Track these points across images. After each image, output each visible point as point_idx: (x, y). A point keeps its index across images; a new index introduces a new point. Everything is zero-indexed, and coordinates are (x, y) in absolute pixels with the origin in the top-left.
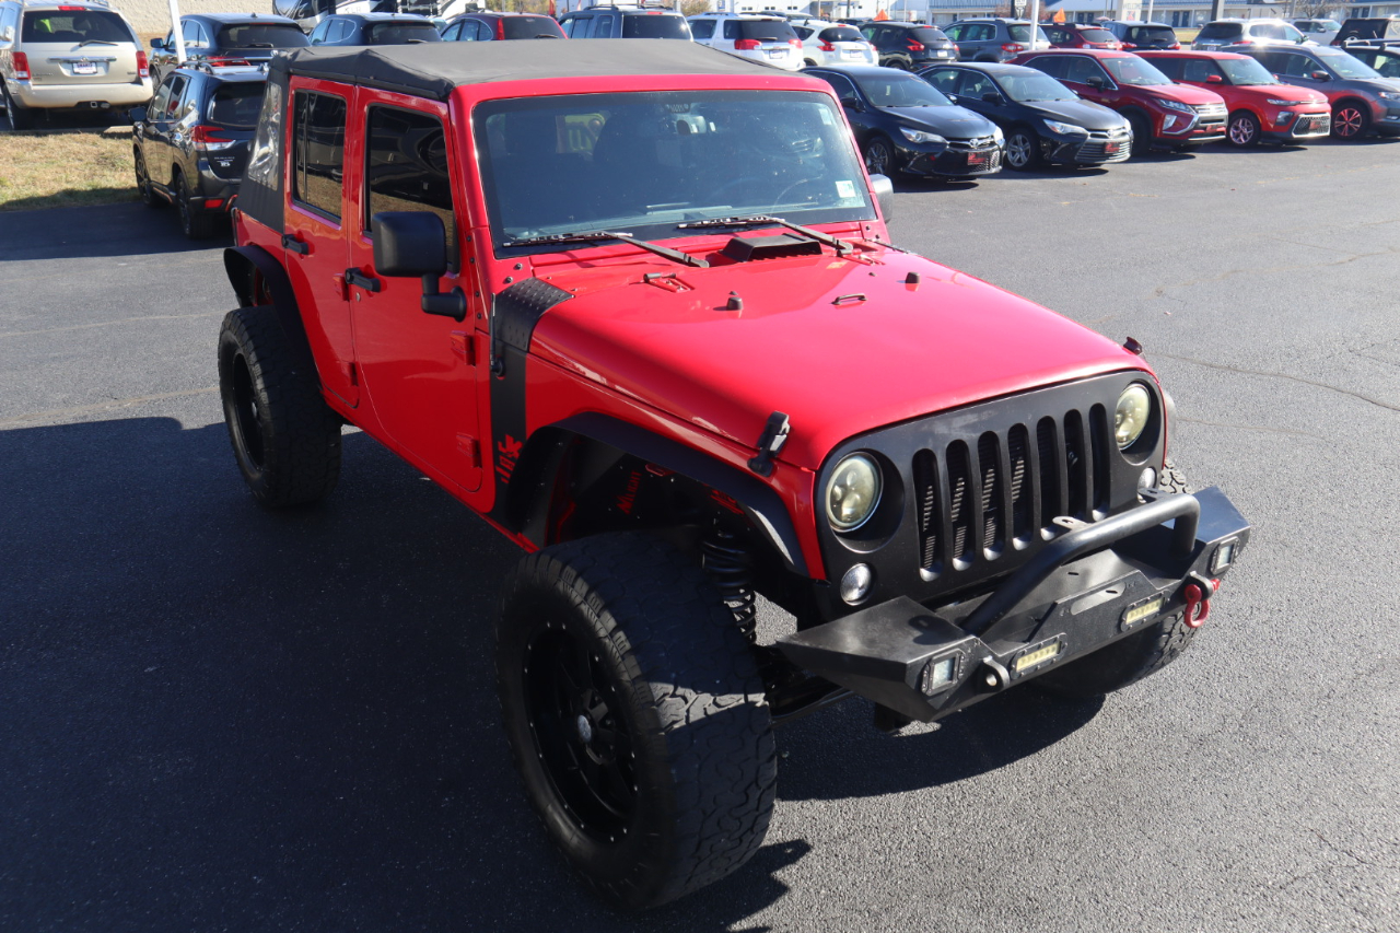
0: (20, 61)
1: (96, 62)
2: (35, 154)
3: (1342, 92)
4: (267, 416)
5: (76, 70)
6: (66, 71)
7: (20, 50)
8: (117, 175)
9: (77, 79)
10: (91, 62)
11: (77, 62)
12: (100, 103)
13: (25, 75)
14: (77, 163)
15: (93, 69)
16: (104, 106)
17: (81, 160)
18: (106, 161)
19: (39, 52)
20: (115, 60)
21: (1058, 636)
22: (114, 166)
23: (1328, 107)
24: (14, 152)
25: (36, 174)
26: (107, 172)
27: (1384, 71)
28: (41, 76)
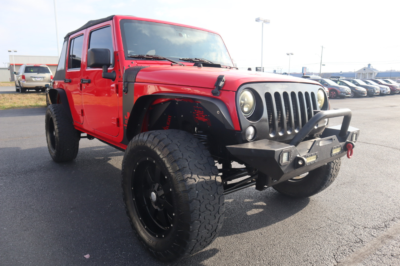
0: (23, 77)
1: (41, 77)
2: (24, 98)
3: (330, 87)
4: (57, 135)
5: (36, 79)
6: (33, 79)
7: (23, 75)
8: (42, 102)
9: (36, 81)
10: (40, 77)
11: (36, 77)
12: (41, 87)
13: (24, 80)
14: (34, 100)
15: (40, 79)
16: (42, 87)
17: (35, 99)
18: (41, 99)
19: (28, 75)
20: (45, 77)
21: (316, 153)
22: (42, 100)
23: (328, 91)
24: (19, 97)
25: (23, 102)
26: (40, 101)
27: (340, 84)
28: (27, 81)
